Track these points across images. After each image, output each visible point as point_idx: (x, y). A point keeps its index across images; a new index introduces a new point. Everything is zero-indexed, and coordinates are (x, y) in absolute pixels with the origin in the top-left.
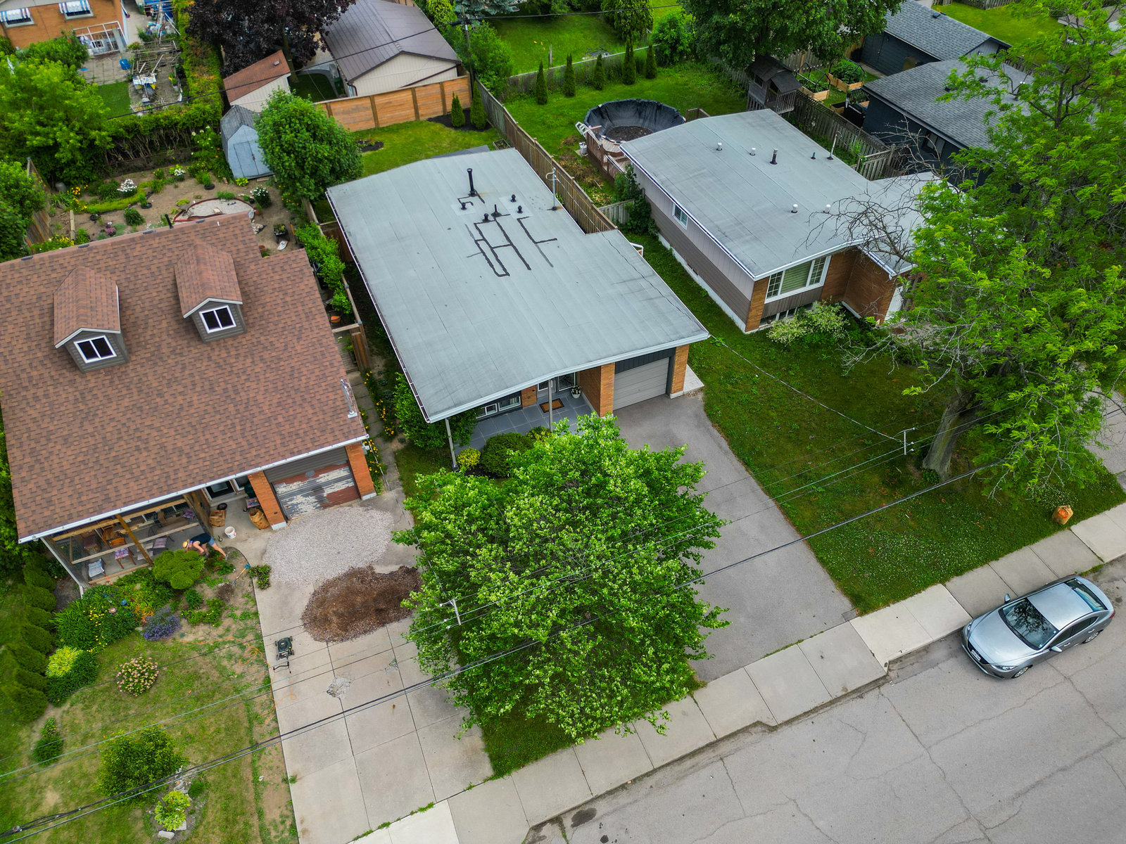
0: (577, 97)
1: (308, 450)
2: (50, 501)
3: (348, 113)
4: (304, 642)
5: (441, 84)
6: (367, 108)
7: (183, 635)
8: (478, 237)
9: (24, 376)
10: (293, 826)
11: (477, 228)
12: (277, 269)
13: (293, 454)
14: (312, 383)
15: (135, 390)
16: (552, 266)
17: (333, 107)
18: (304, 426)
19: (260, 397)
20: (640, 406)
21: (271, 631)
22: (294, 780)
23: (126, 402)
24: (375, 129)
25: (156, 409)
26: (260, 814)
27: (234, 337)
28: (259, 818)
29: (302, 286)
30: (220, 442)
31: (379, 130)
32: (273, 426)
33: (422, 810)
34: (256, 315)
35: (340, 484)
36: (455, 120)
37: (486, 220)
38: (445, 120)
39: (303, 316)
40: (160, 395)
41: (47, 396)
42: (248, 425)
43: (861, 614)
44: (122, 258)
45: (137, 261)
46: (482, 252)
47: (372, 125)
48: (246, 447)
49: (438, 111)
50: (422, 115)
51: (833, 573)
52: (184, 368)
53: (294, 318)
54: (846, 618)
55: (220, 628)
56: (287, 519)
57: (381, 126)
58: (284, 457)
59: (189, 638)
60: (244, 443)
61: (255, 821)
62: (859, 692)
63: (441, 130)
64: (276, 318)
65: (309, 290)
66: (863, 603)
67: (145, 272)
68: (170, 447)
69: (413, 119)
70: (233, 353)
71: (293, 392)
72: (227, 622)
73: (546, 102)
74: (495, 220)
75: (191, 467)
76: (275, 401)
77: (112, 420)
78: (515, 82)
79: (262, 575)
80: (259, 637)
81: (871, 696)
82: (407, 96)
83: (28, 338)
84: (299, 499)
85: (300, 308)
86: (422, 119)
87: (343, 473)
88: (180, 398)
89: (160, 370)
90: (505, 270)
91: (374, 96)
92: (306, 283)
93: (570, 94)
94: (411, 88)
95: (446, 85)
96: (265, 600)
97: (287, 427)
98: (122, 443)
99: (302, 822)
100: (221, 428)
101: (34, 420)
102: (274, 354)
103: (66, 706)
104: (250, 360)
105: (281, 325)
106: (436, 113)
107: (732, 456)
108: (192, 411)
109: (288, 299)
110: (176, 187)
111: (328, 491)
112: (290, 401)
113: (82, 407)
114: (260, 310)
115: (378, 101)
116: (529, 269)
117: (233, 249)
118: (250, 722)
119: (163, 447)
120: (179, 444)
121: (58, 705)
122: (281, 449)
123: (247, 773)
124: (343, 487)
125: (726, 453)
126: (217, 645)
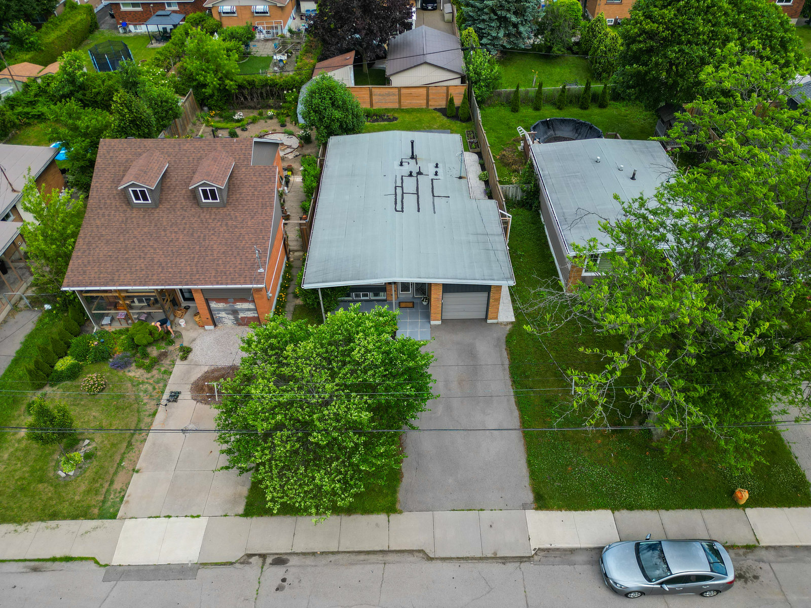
0: (541, 111)
1: (227, 284)
2: (85, 272)
3: (382, 95)
4: (186, 395)
5: (448, 87)
6: (394, 95)
7: (129, 371)
8: (399, 184)
9: (103, 201)
10: (123, 496)
11: (402, 179)
12: (257, 174)
13: (217, 284)
14: (247, 246)
15: (153, 224)
16: (435, 213)
17: (373, 90)
18: (231, 269)
19: (215, 246)
20: (464, 322)
21: (171, 387)
22: (137, 472)
23: (146, 230)
24: (397, 109)
25: (159, 237)
26: (112, 482)
27: (218, 208)
28: (110, 485)
30: (183, 265)
31: (400, 110)
32: (215, 265)
33: (193, 517)
34: (235, 198)
35: (249, 313)
36: (449, 112)
37: (411, 175)
38: (443, 111)
39: (260, 205)
40: (165, 230)
41: (109, 215)
42: (202, 260)
43: (536, 509)
46: (396, 194)
47: (396, 106)
48: (195, 272)
49: (443, 104)
50: (431, 106)
52: (184, 218)
53: (255, 205)
54: (525, 507)
55: (150, 374)
56: (215, 325)
57: (402, 108)
58: (212, 284)
59: (132, 374)
60: (195, 270)
61: (106, 485)
62: (505, 560)
63: (438, 117)
64: (245, 203)
65: (269, 191)
66: (542, 502)
68: (156, 261)
69: (424, 107)
70: (213, 217)
71: (234, 248)
72: (154, 372)
73: (517, 111)
74: (417, 177)
75: (162, 275)
76: (223, 250)
77: (135, 237)
78: (500, 94)
79: (186, 352)
80: (165, 386)
81: (511, 566)
82: (424, 91)
83: (113, 182)
84: (223, 314)
85: (261, 200)
86: (430, 108)
87: (251, 306)
88: (174, 235)
89: (171, 216)
90: (402, 208)
91: (401, 87)
92: (270, 186)
93: (537, 109)
94: (427, 87)
95: (450, 88)
96: (179, 367)
97: (222, 267)
98: (134, 251)
99: (128, 496)
100: (187, 258)
101: (97, 227)
102: (234, 223)
103: (55, 388)
104: (219, 223)
105: (246, 208)
106: (441, 106)
108: (177, 244)
109: (256, 193)
110: (266, 122)
111: (241, 315)
112: (230, 253)
113: (123, 226)
114: (238, 196)
115: (403, 91)
116: (419, 211)
117: (237, 157)
118: (135, 432)
119: (152, 260)
120: (161, 260)
121: (52, 386)
122: (212, 279)
123: (117, 458)
124: (251, 315)
125: (504, 370)
126: (143, 383)
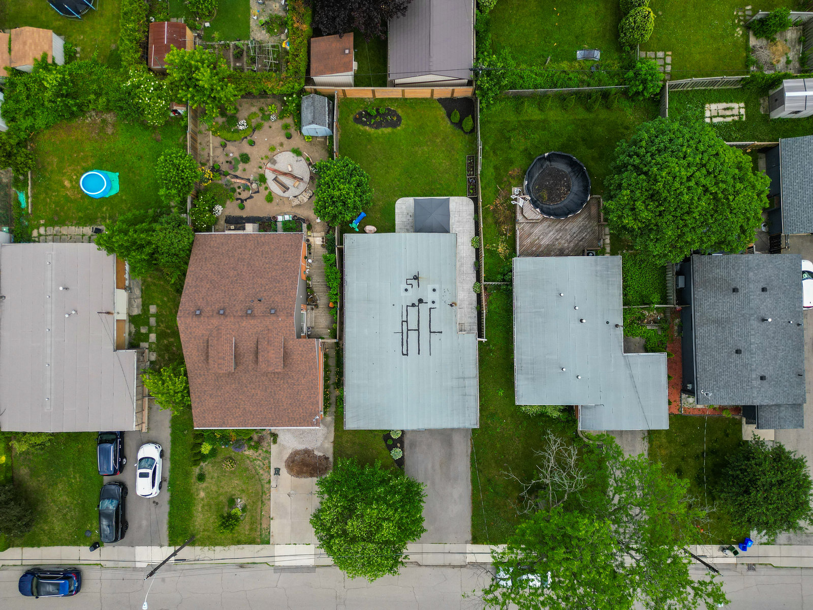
1: (297, 426)
2: (204, 417)
3: (386, 92)
4: (284, 471)
5: (453, 89)
7: (245, 451)
9: (196, 365)
10: (270, 532)
11: (407, 310)
16: (430, 354)
17: (376, 89)
19: (284, 399)
21: (274, 465)
22: (272, 519)
23: (233, 386)
24: (401, 99)
25: (244, 392)
26: (261, 524)
28: (261, 526)
29: (310, 355)
30: (265, 413)
31: (404, 98)
33: (307, 544)
37: (413, 305)
38: (446, 106)
40: (246, 387)
42: (277, 409)
43: (472, 544)
44: (237, 326)
45: (243, 329)
46: (402, 333)
47: (400, 97)
48: (275, 418)
51: (473, 526)
52: (256, 378)
53: (304, 367)
54: (466, 542)
55: (258, 453)
57: (406, 97)
58: (288, 426)
59: (247, 453)
60: (274, 416)
61: (259, 526)
62: (454, 567)
63: (442, 116)
64: (297, 366)
66: (475, 540)
67: (246, 334)
68: (247, 410)
69: (428, 97)
71: (296, 401)
72: (260, 451)
74: (418, 306)
76: (289, 402)
77: (228, 392)
79: (275, 437)
80: (270, 462)
81: (456, 569)
83: (198, 351)
85: (307, 364)
86: (434, 98)
88: (253, 391)
90: (407, 349)
96: (274, 448)
97: (291, 415)
98: (231, 403)
99: (272, 532)
100: (267, 408)
101: (200, 384)
102: (292, 381)
103: (206, 463)
104: (282, 381)
105: (298, 369)
106: (445, 97)
107: (469, 458)
108: (257, 397)
109: (303, 359)
112: (294, 404)
113: (217, 384)
115: (407, 91)
116: (419, 354)
118: (262, 493)
119: (245, 409)
120: (251, 410)
121: (204, 462)
123: (259, 511)
126: (255, 460)
